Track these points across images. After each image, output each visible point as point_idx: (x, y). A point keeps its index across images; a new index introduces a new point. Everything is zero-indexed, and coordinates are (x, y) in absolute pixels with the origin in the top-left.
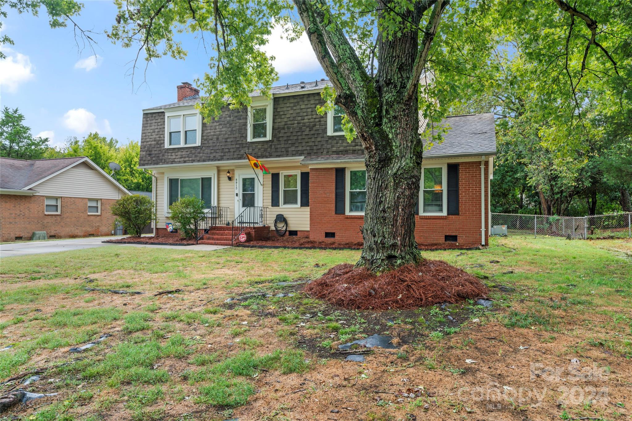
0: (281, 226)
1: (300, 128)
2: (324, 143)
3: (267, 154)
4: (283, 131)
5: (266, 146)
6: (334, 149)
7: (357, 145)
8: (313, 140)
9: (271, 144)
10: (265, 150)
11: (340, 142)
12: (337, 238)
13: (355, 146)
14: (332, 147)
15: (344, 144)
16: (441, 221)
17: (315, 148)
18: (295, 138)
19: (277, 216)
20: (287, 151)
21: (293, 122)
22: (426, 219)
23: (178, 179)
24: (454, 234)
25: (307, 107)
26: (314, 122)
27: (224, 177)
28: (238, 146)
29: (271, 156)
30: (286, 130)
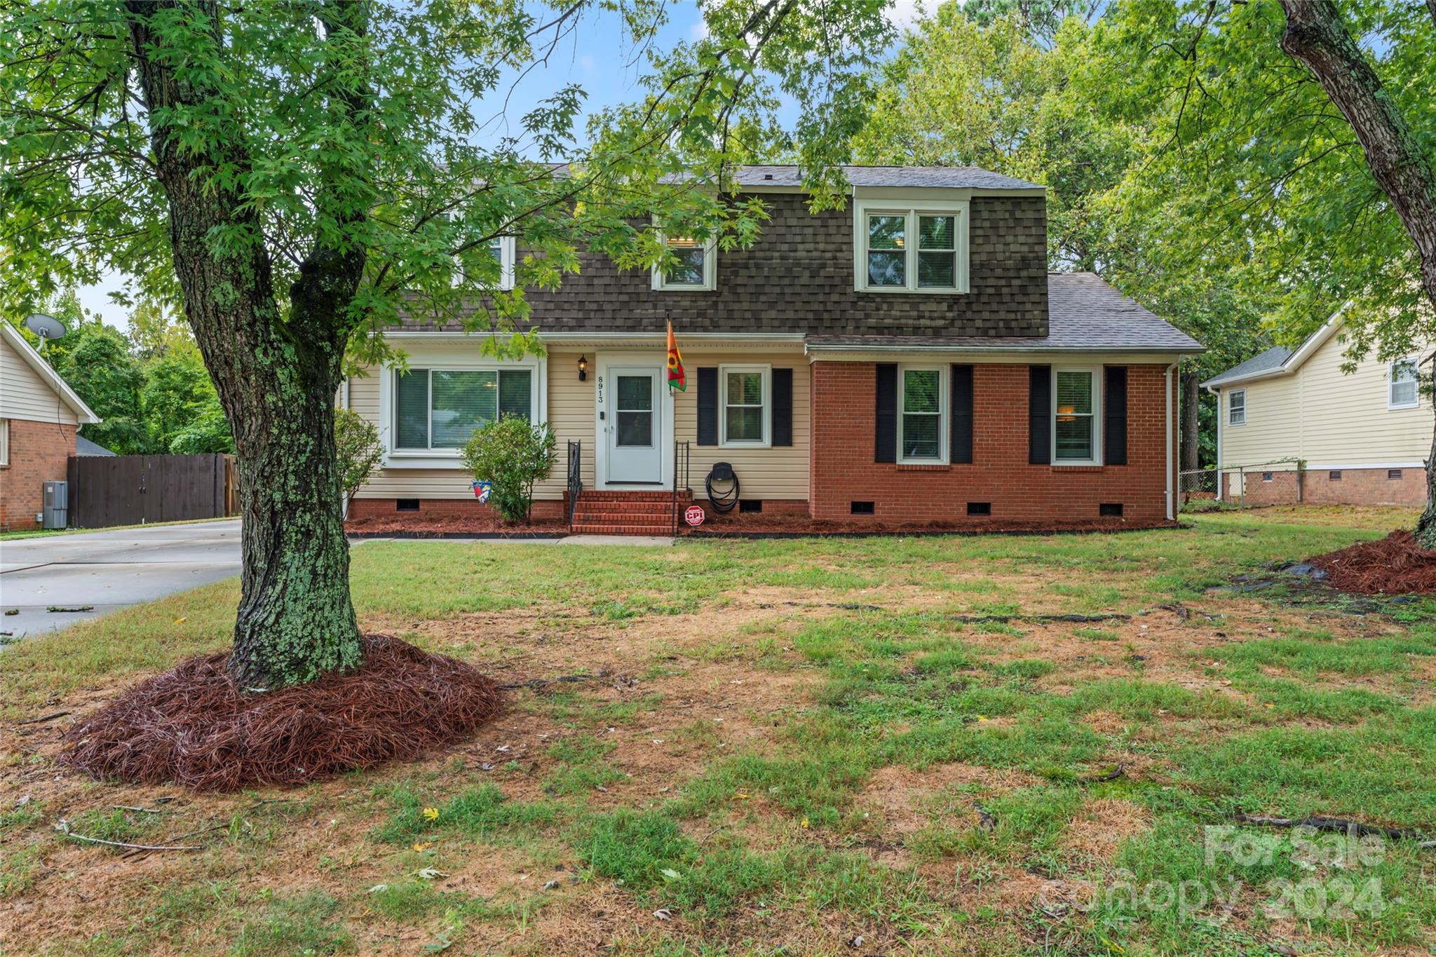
0: (723, 490)
1: (789, 270)
2: (848, 306)
3: (707, 322)
4: (743, 272)
5: (702, 304)
6: (872, 322)
7: (923, 317)
8: (821, 298)
9: (714, 299)
10: (701, 314)
11: (885, 307)
12: (879, 514)
13: (920, 317)
14: (867, 316)
15: (893, 313)
16: (1094, 476)
17: (826, 316)
18: (778, 290)
19: (716, 466)
20: (759, 319)
21: (768, 254)
22: (1066, 472)
23: (426, 371)
24: (1116, 501)
25: (801, 223)
26: (821, 258)
27: (568, 372)
28: (624, 298)
29: (716, 327)
30: (753, 271)
